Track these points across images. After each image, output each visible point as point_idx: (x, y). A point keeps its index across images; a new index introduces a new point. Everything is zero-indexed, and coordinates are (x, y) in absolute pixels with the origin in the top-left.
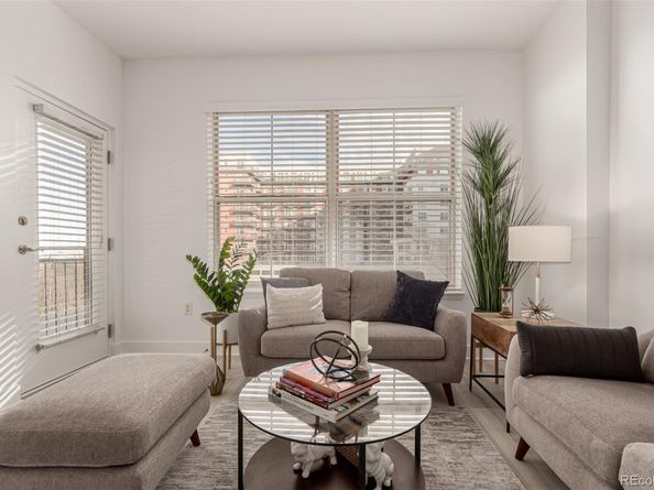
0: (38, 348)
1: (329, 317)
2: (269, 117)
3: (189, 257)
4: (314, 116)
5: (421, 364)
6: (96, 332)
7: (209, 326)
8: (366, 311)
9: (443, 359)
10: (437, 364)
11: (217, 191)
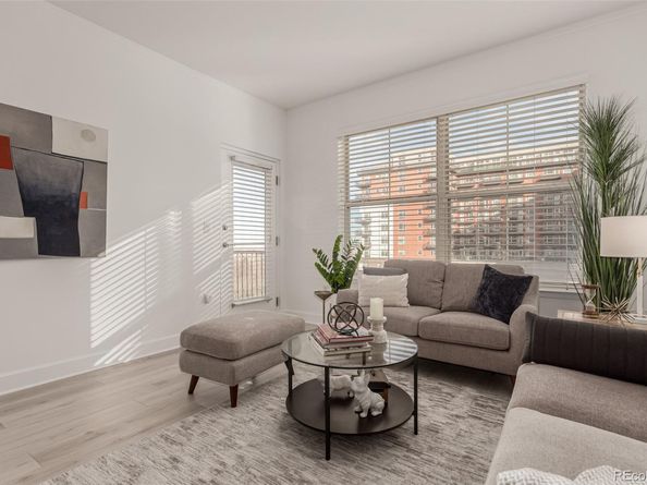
0: (233, 306)
1: (413, 303)
2: (387, 131)
3: (315, 251)
4: (422, 125)
5: (483, 352)
6: (268, 301)
7: (320, 302)
8: (454, 301)
9: (507, 350)
10: (500, 354)
11: (347, 198)
